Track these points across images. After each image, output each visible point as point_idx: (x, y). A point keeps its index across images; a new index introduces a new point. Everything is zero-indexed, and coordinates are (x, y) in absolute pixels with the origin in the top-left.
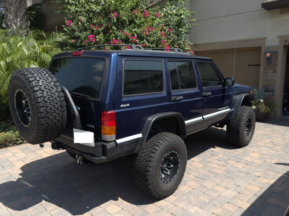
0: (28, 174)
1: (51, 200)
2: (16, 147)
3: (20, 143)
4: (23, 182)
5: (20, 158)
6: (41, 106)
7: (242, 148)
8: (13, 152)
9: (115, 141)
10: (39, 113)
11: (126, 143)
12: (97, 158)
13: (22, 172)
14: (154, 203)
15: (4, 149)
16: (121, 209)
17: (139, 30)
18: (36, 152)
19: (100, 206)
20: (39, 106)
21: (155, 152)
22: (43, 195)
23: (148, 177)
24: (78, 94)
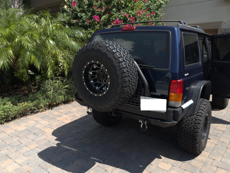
0: (65, 139)
1: (104, 161)
2: (34, 115)
3: (37, 112)
4: (64, 146)
5: (45, 125)
6: (126, 76)
7: (224, 110)
8: (35, 120)
9: (180, 107)
10: (123, 82)
11: (187, 109)
12: (170, 123)
13: (56, 138)
14: (195, 159)
15: (24, 118)
16: (172, 166)
17: (135, 12)
18: (56, 119)
19: (151, 163)
20: (124, 76)
21: (202, 116)
22: (92, 158)
23: (197, 137)
24: (141, 65)
